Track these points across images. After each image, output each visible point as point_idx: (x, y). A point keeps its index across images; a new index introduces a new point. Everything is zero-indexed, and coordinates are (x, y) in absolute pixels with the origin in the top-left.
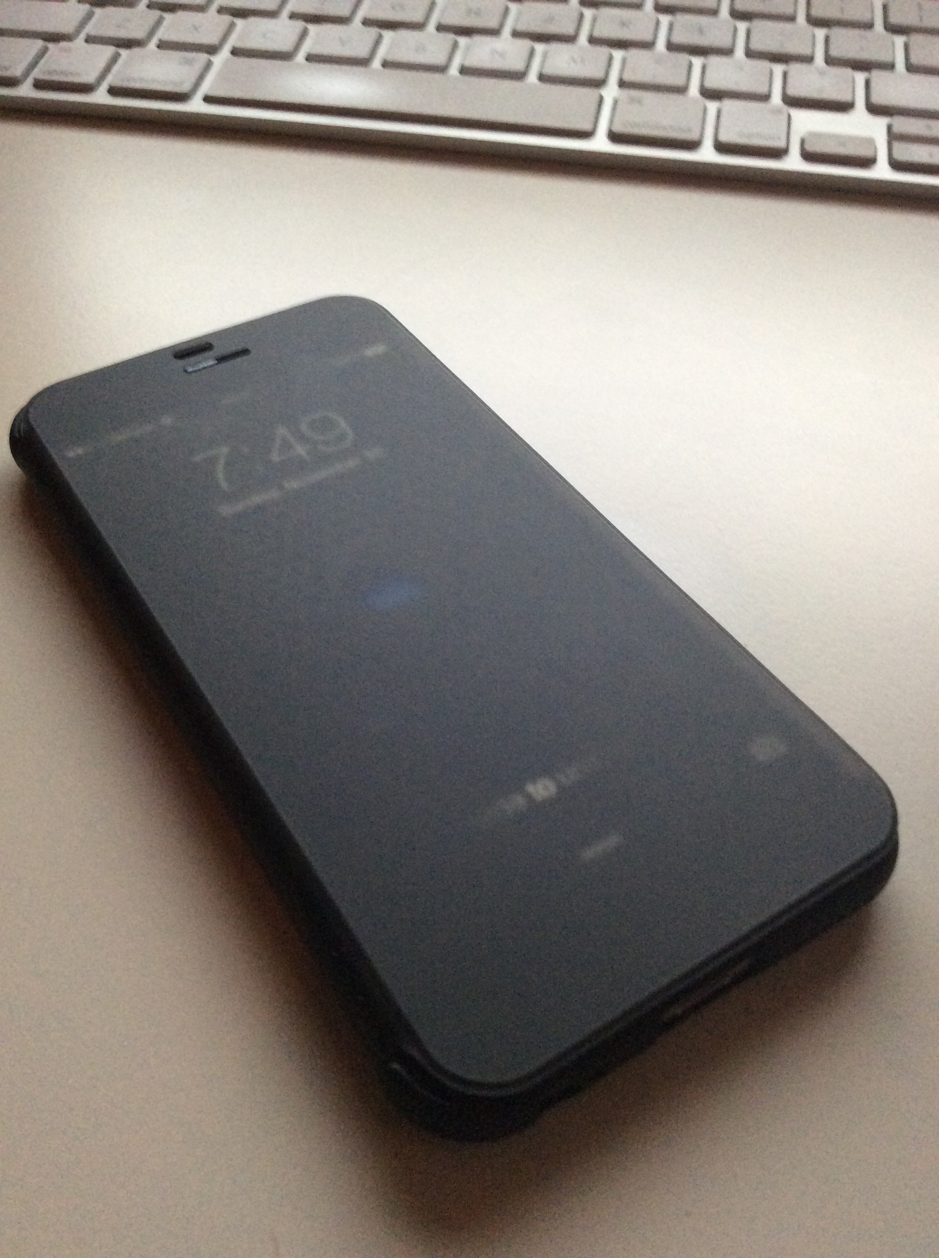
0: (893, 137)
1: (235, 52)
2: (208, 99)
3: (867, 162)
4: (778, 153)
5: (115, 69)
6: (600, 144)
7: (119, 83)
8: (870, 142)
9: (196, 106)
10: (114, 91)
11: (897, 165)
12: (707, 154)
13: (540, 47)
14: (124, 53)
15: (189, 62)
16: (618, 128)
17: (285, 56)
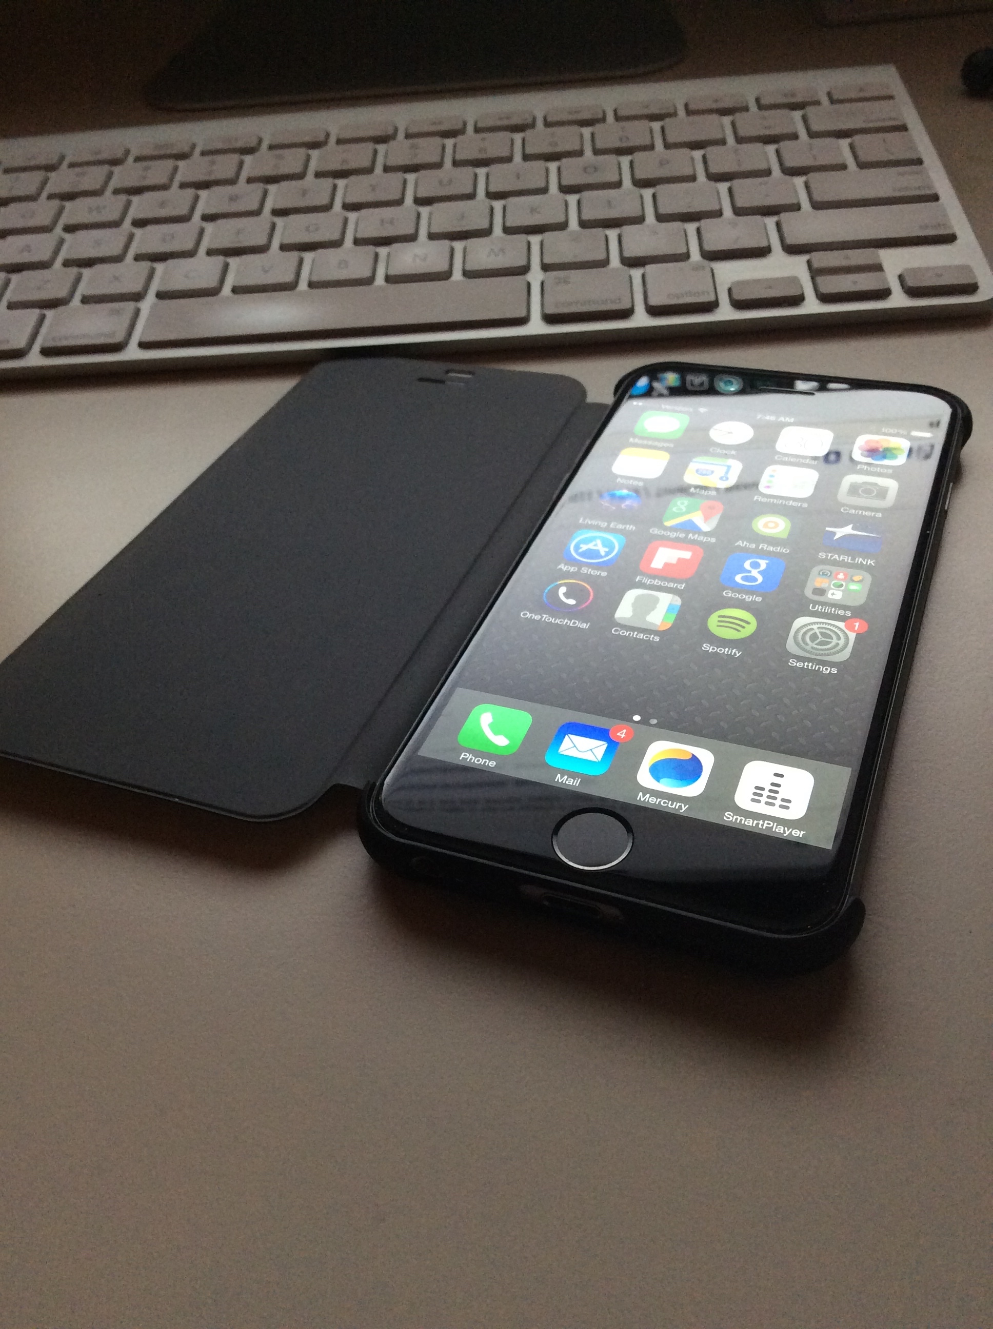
0: (815, 273)
1: (160, 295)
2: (143, 345)
3: (797, 300)
4: (710, 307)
5: (44, 330)
6: (536, 327)
7: (50, 344)
8: (794, 280)
9: (133, 353)
10: (46, 352)
11: (825, 298)
12: (641, 320)
13: (458, 246)
14: (50, 313)
15: (117, 312)
16: (550, 310)
17: (213, 292)
